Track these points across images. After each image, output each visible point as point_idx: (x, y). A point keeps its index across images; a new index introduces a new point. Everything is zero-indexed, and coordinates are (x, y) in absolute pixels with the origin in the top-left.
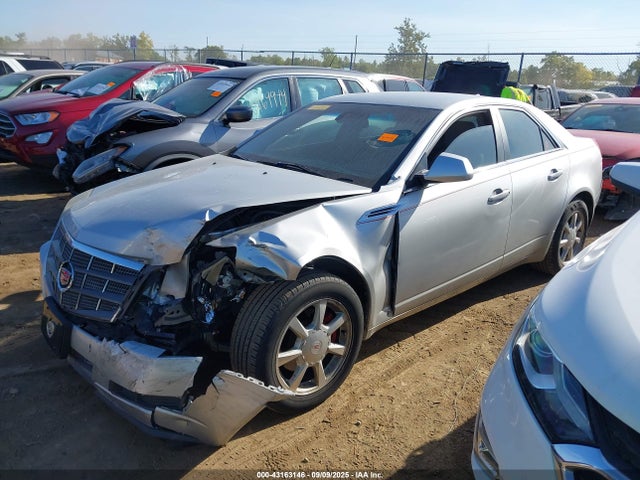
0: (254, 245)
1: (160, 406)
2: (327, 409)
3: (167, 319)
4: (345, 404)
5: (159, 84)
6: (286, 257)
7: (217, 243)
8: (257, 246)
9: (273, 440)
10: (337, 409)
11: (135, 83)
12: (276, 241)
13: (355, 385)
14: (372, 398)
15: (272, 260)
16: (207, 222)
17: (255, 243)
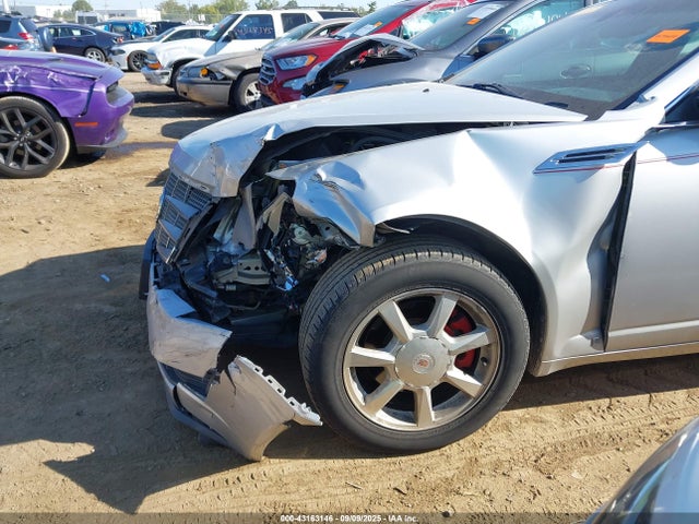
0: (320, 181)
1: (183, 384)
2: (416, 470)
3: (240, 274)
4: (449, 475)
5: (434, 21)
6: (359, 206)
7: (278, 174)
8: (326, 183)
9: (302, 489)
10: (431, 478)
11: (404, 22)
12: (355, 178)
13: (488, 448)
14: (504, 479)
15: (342, 207)
16: (267, 144)
17: (324, 178)
